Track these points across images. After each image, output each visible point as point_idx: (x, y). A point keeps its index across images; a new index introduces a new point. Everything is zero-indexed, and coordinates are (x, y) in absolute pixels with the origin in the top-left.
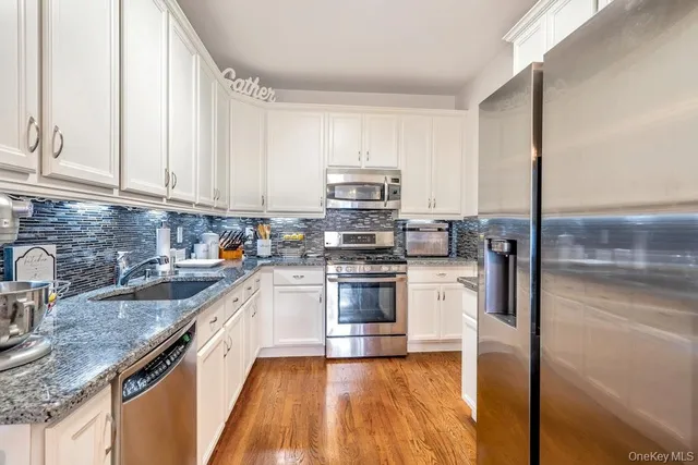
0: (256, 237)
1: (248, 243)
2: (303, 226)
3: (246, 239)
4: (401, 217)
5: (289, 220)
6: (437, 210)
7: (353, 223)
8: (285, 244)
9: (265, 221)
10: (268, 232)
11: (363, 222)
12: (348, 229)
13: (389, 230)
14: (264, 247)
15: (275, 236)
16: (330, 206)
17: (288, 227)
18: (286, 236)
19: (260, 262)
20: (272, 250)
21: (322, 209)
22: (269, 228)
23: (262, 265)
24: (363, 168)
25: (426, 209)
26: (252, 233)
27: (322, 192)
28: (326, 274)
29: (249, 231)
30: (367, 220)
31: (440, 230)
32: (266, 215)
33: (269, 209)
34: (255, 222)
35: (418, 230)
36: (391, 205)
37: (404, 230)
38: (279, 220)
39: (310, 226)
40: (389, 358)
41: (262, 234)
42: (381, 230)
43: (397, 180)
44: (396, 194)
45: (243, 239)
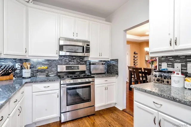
0: (22, 68)
1: (17, 71)
2: (46, 63)
3: (16, 69)
4: (89, 59)
5: (40, 60)
6: (102, 57)
7: (69, 62)
8: (38, 71)
9: (27, 60)
10: (29, 66)
11: (74, 61)
12: (67, 64)
13: (83, 64)
14: (26, 73)
15: (33, 68)
16: (61, 54)
17: (40, 63)
18: (39, 67)
19: (24, 81)
20: (31, 74)
21: (57, 56)
22: (29, 64)
23: (26, 83)
24: (75, 39)
25: (99, 57)
26: (20, 66)
27: (57, 48)
28: (61, 84)
29: (17, 66)
30: (75, 61)
31: (102, 64)
32: (28, 58)
33: (29, 55)
34: (21, 61)
35: (95, 64)
36: (86, 54)
37: (90, 64)
38: (34, 60)
39: (50, 63)
40: (88, 116)
41: (26, 67)
42: (80, 64)
43: (88, 45)
44: (88, 50)
45: (14, 69)
